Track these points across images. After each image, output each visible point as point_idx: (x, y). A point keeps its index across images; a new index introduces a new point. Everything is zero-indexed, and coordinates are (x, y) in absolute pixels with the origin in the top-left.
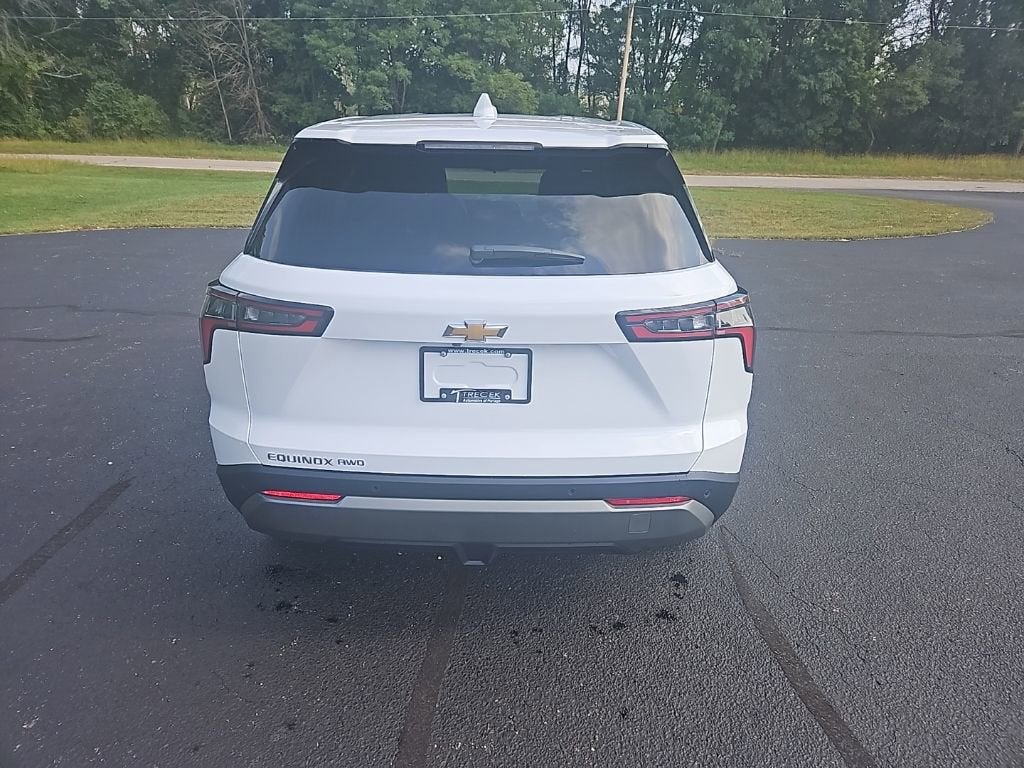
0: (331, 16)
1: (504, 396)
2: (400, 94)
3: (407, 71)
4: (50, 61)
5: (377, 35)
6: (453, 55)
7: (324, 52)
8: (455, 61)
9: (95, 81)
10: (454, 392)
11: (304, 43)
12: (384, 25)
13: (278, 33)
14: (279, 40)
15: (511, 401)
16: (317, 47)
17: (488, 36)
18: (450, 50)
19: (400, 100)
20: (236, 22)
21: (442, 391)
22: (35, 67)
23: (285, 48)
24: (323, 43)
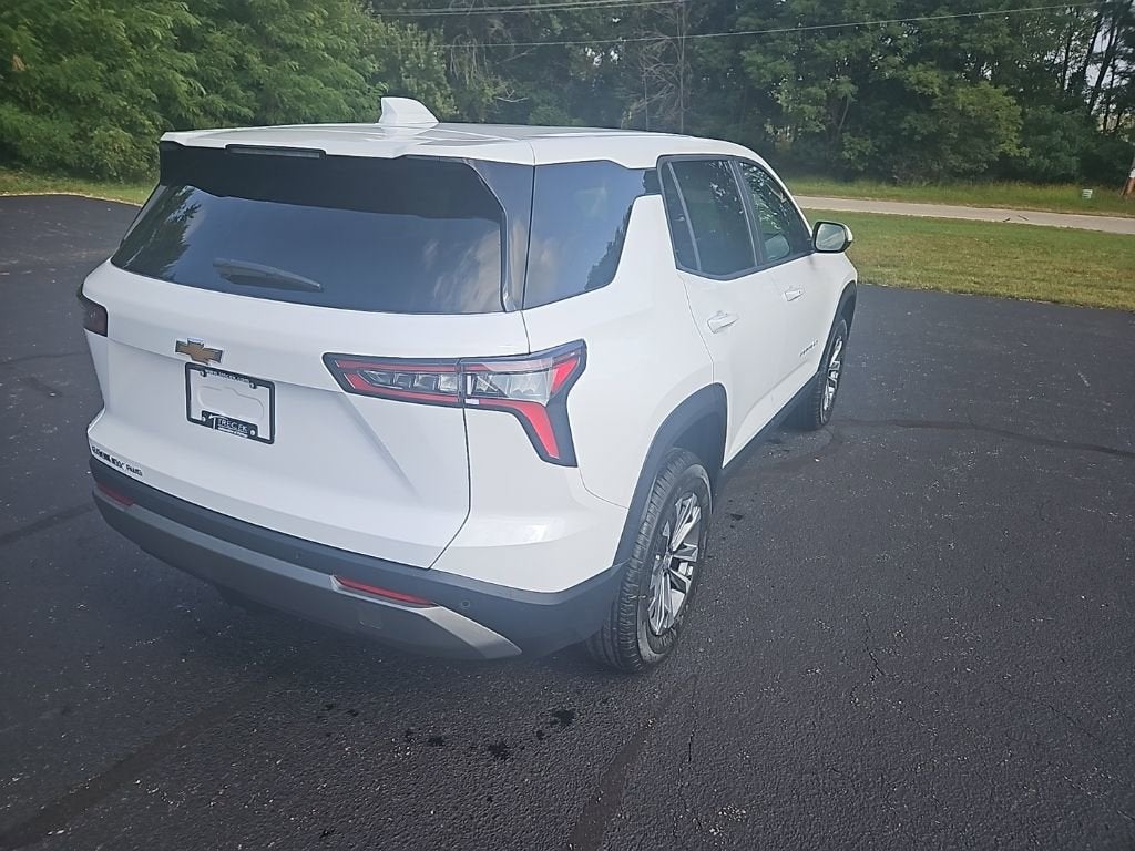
0: (775, 27)
1: (250, 430)
2: (841, 114)
3: (852, 87)
4: (503, 86)
5: (824, 46)
6: (915, 65)
7: (759, 68)
8: (914, 73)
9: (538, 105)
10: (211, 417)
11: (741, 60)
12: (832, 34)
13: (716, 51)
14: (715, 57)
15: (255, 438)
16: (751, 64)
17: (966, 41)
18: (912, 60)
19: (839, 122)
20: (676, 41)
21: (205, 414)
22: (490, 92)
23: (719, 66)
24: (760, 59)
